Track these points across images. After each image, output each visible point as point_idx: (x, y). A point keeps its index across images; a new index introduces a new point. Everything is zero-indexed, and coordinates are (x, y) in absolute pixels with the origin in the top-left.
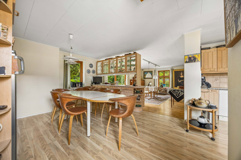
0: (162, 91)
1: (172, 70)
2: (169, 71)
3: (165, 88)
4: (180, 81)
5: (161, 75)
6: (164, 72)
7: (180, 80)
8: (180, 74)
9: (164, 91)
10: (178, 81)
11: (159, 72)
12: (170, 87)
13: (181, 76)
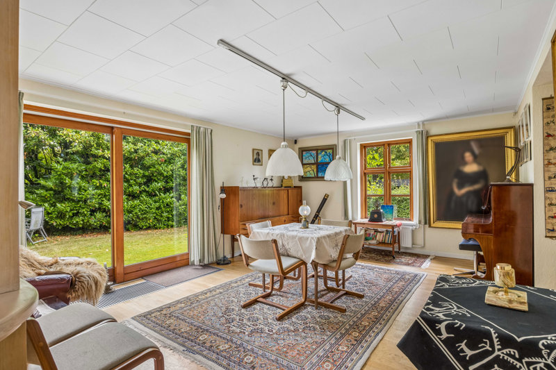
0: (380, 237)
1: (425, 136)
2: (410, 142)
3: (393, 227)
4: (464, 191)
5: (374, 164)
6: (386, 147)
7: (461, 186)
8: (463, 158)
9: (388, 239)
10: (452, 193)
11: (363, 147)
12: (415, 221)
13: (465, 163)
